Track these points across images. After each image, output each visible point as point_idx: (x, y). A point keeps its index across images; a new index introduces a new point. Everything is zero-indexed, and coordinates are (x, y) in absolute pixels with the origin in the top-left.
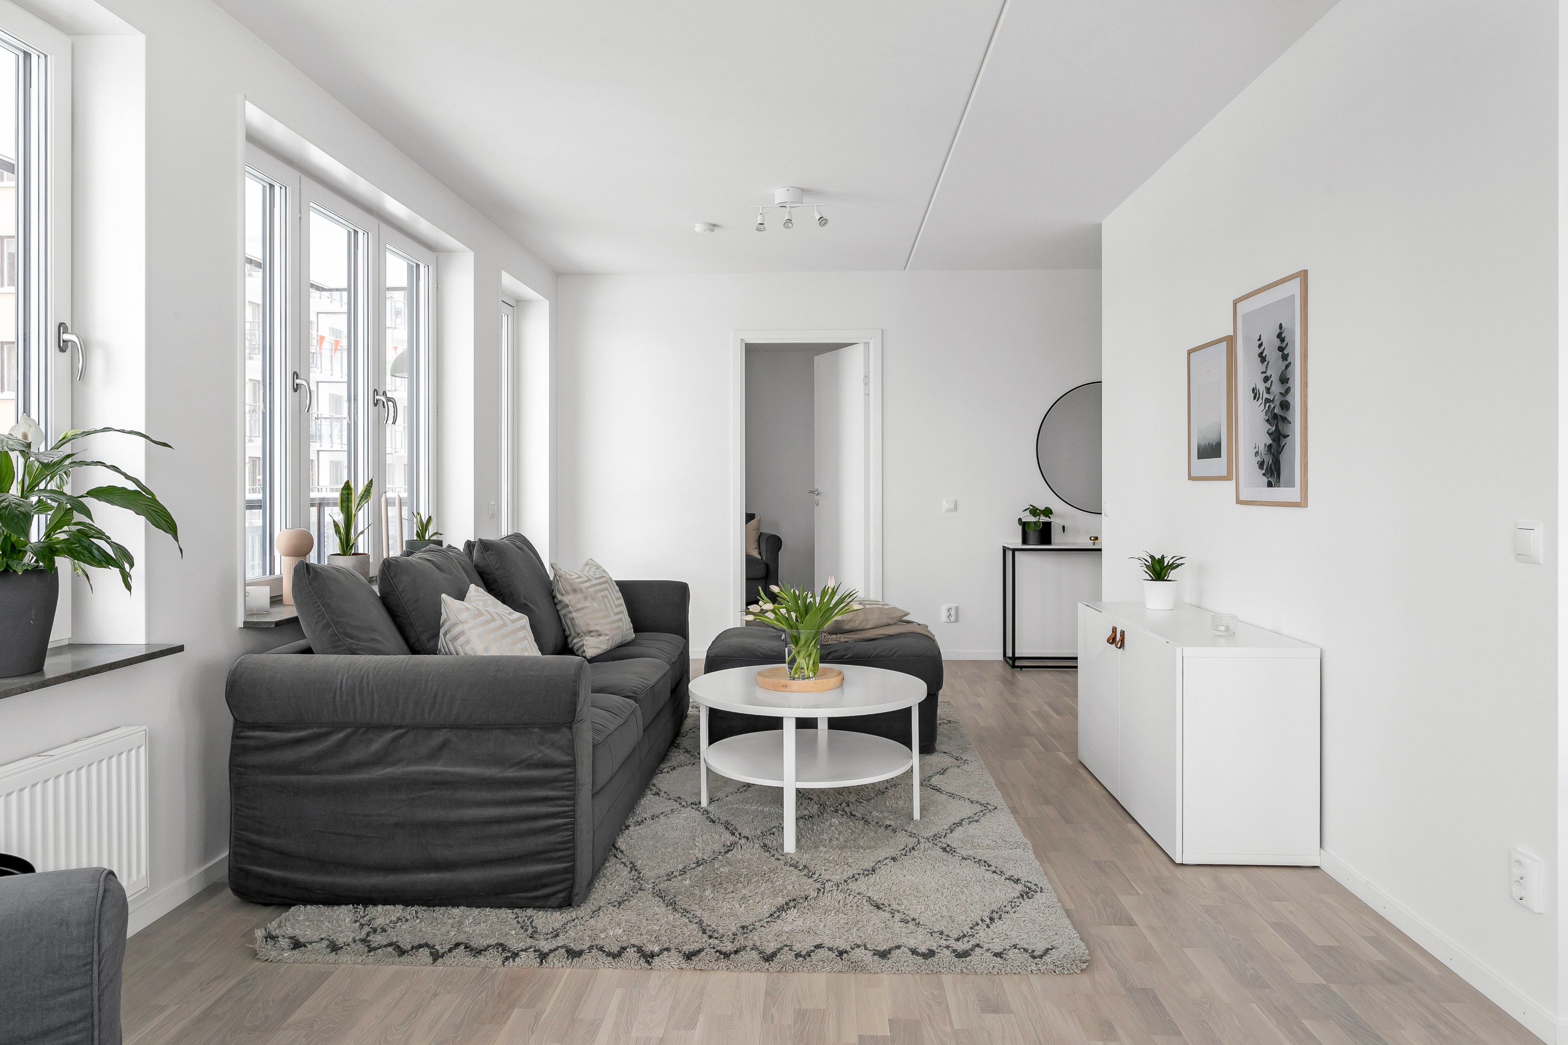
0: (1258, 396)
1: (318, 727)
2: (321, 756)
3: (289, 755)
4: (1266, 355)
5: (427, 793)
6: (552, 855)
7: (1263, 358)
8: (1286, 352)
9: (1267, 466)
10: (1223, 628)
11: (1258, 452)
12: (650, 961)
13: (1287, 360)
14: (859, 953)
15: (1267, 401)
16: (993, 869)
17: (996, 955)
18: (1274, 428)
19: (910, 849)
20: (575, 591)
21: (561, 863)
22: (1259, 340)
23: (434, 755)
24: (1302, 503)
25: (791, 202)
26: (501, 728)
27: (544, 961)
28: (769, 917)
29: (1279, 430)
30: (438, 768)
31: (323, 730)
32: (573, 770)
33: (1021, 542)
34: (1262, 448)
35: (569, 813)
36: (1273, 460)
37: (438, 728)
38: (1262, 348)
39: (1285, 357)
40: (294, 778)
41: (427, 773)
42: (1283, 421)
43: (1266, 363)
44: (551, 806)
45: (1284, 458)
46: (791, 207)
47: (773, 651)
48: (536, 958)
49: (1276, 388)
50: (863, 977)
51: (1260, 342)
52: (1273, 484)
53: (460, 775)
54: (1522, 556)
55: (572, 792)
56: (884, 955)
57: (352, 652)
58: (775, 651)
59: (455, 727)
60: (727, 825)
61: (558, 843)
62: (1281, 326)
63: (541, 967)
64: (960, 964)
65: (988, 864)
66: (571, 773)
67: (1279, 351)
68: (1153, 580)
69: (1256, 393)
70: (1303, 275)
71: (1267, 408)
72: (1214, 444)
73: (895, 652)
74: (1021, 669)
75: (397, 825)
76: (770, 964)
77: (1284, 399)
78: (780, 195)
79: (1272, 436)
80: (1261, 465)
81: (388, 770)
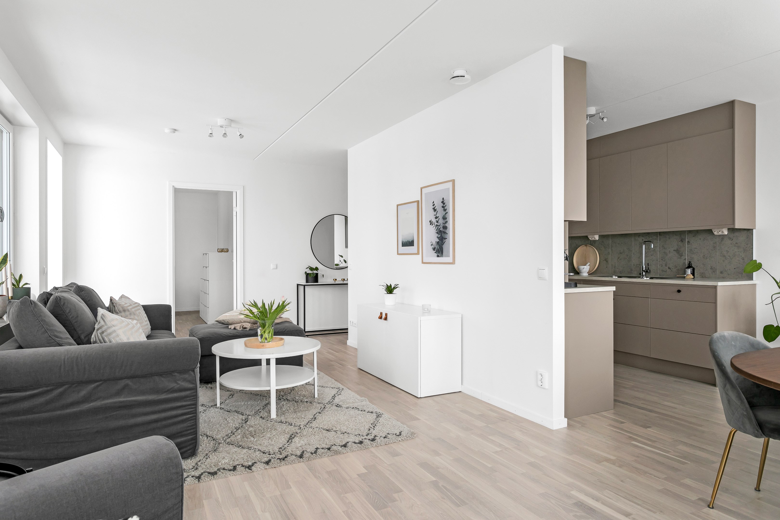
0: (432, 223)
1: (46, 387)
2: (48, 403)
3: (26, 405)
4: (436, 209)
5: (115, 413)
6: (185, 433)
7: (435, 210)
8: (445, 208)
9: (437, 249)
10: (426, 310)
11: (433, 244)
12: (251, 469)
13: (446, 211)
14: (334, 448)
15: (437, 225)
16: (361, 410)
17: (384, 438)
18: (440, 236)
19: (323, 408)
20: (124, 311)
21: (189, 436)
22: (433, 203)
23: (118, 393)
24: (453, 263)
25: (226, 125)
26: (157, 375)
27: (200, 480)
28: (287, 442)
29: (442, 236)
30: (122, 399)
31: (49, 388)
32: (195, 391)
33: (305, 282)
34: (434, 243)
35: (194, 412)
36: (439, 247)
37: (121, 379)
38: (435, 206)
39: (445, 210)
40: (30, 417)
41: (115, 403)
42: (444, 233)
43: (436, 212)
44: (184, 409)
45: (444, 247)
46: (225, 128)
47: (230, 334)
48: (195, 479)
49: (441, 221)
50: (342, 456)
51: (433, 204)
52: (440, 256)
53: (135, 401)
54: (541, 278)
55: (195, 401)
56: (345, 446)
57: (59, 345)
58: (232, 334)
59: (132, 377)
60: (237, 412)
61: (189, 426)
62: (443, 199)
63: (199, 482)
64: (374, 443)
65: (357, 408)
66: (195, 392)
67: (442, 208)
68: (388, 293)
69: (431, 222)
70: (453, 181)
71: (437, 228)
72: (410, 241)
73: (286, 330)
74: (308, 336)
75: (97, 432)
76: (303, 459)
77: (444, 225)
78: (220, 121)
79: (439, 238)
80: (434, 249)
81: (91, 404)
